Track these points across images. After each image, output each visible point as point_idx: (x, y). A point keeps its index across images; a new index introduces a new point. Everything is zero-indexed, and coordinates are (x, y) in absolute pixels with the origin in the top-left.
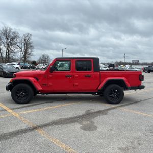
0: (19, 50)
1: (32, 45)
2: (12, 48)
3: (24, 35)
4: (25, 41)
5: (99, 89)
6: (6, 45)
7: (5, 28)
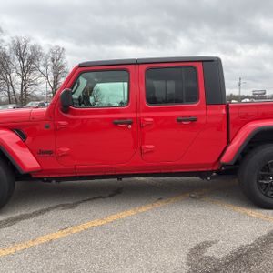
0: (43, 79)
1: (66, 68)
2: (31, 77)
3: (51, 51)
4: (53, 61)
5: (224, 160)
6: (20, 72)
7: (16, 41)
